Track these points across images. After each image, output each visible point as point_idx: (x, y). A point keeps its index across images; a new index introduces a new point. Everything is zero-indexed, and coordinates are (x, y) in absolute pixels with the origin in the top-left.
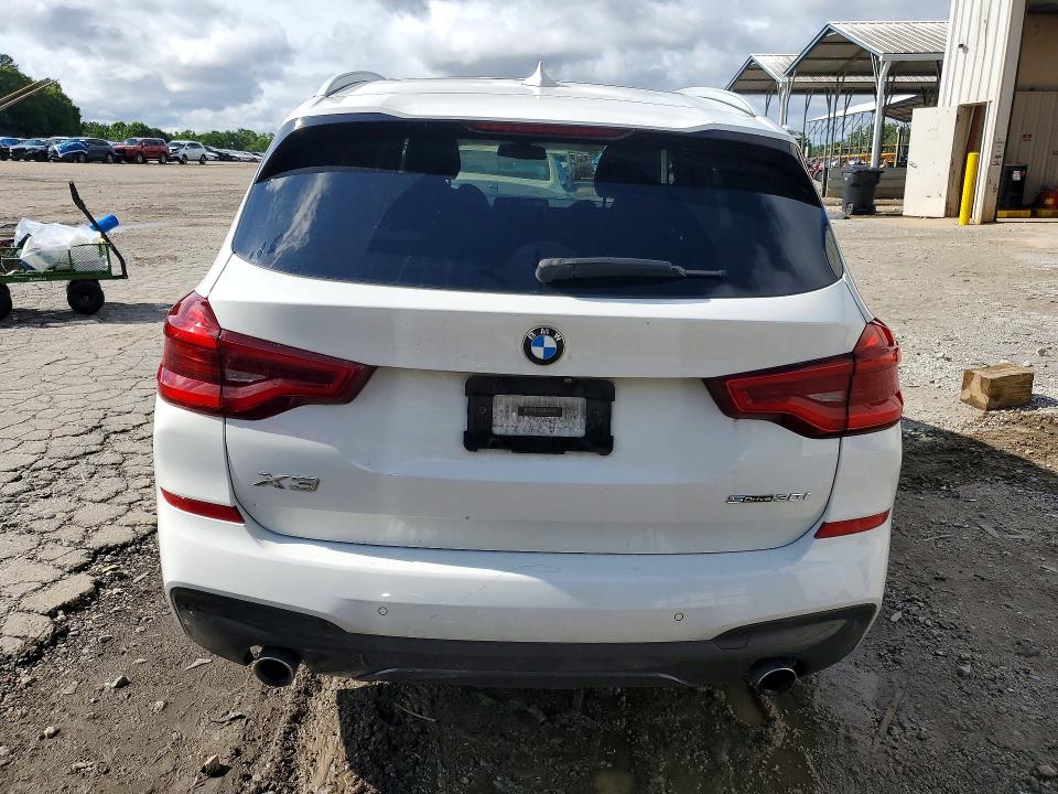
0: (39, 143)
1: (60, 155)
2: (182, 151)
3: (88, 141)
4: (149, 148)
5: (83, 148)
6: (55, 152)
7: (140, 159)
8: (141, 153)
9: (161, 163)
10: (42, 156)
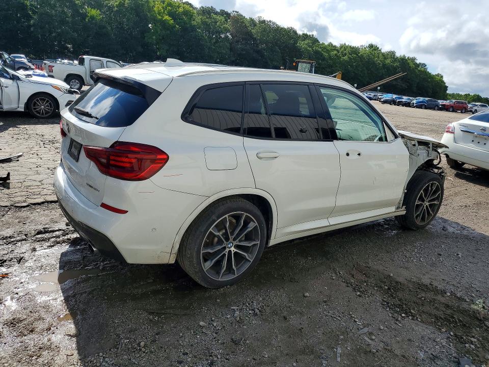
0: (409, 99)
1: (415, 105)
2: (476, 108)
3: (429, 100)
4: (458, 105)
5: (425, 103)
6: (413, 104)
7: (451, 109)
8: (452, 107)
9: (462, 112)
10: (407, 105)
